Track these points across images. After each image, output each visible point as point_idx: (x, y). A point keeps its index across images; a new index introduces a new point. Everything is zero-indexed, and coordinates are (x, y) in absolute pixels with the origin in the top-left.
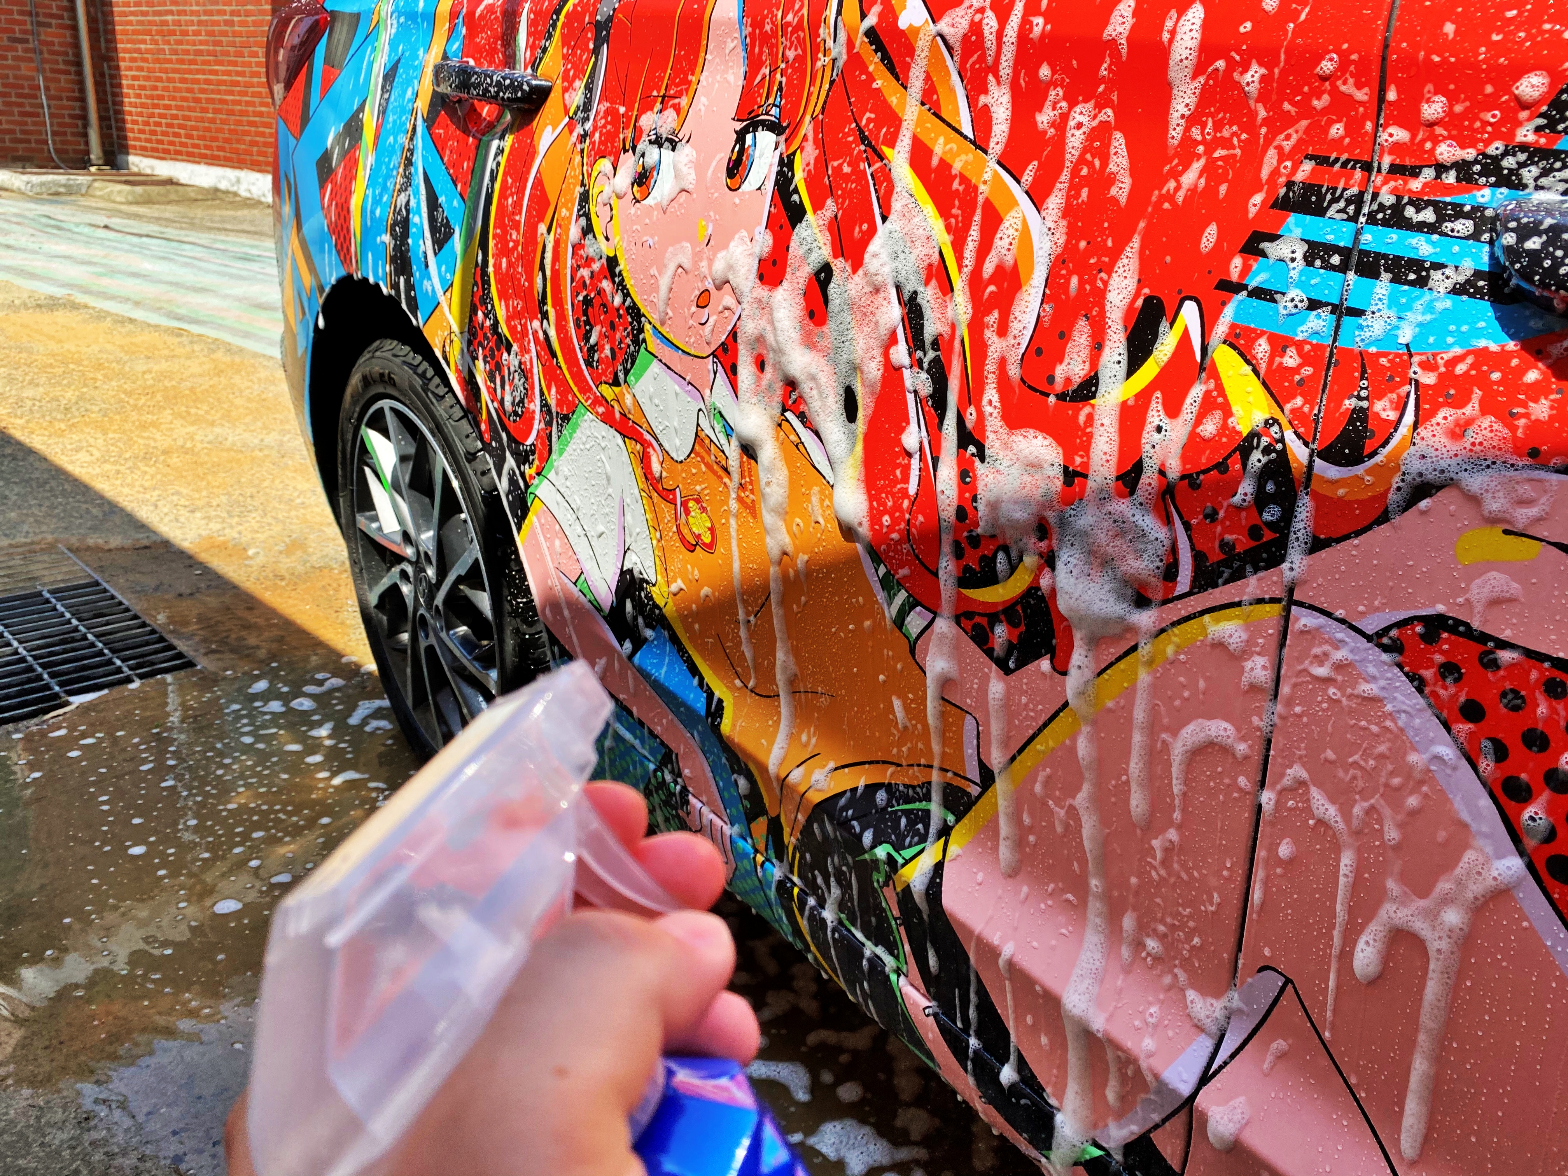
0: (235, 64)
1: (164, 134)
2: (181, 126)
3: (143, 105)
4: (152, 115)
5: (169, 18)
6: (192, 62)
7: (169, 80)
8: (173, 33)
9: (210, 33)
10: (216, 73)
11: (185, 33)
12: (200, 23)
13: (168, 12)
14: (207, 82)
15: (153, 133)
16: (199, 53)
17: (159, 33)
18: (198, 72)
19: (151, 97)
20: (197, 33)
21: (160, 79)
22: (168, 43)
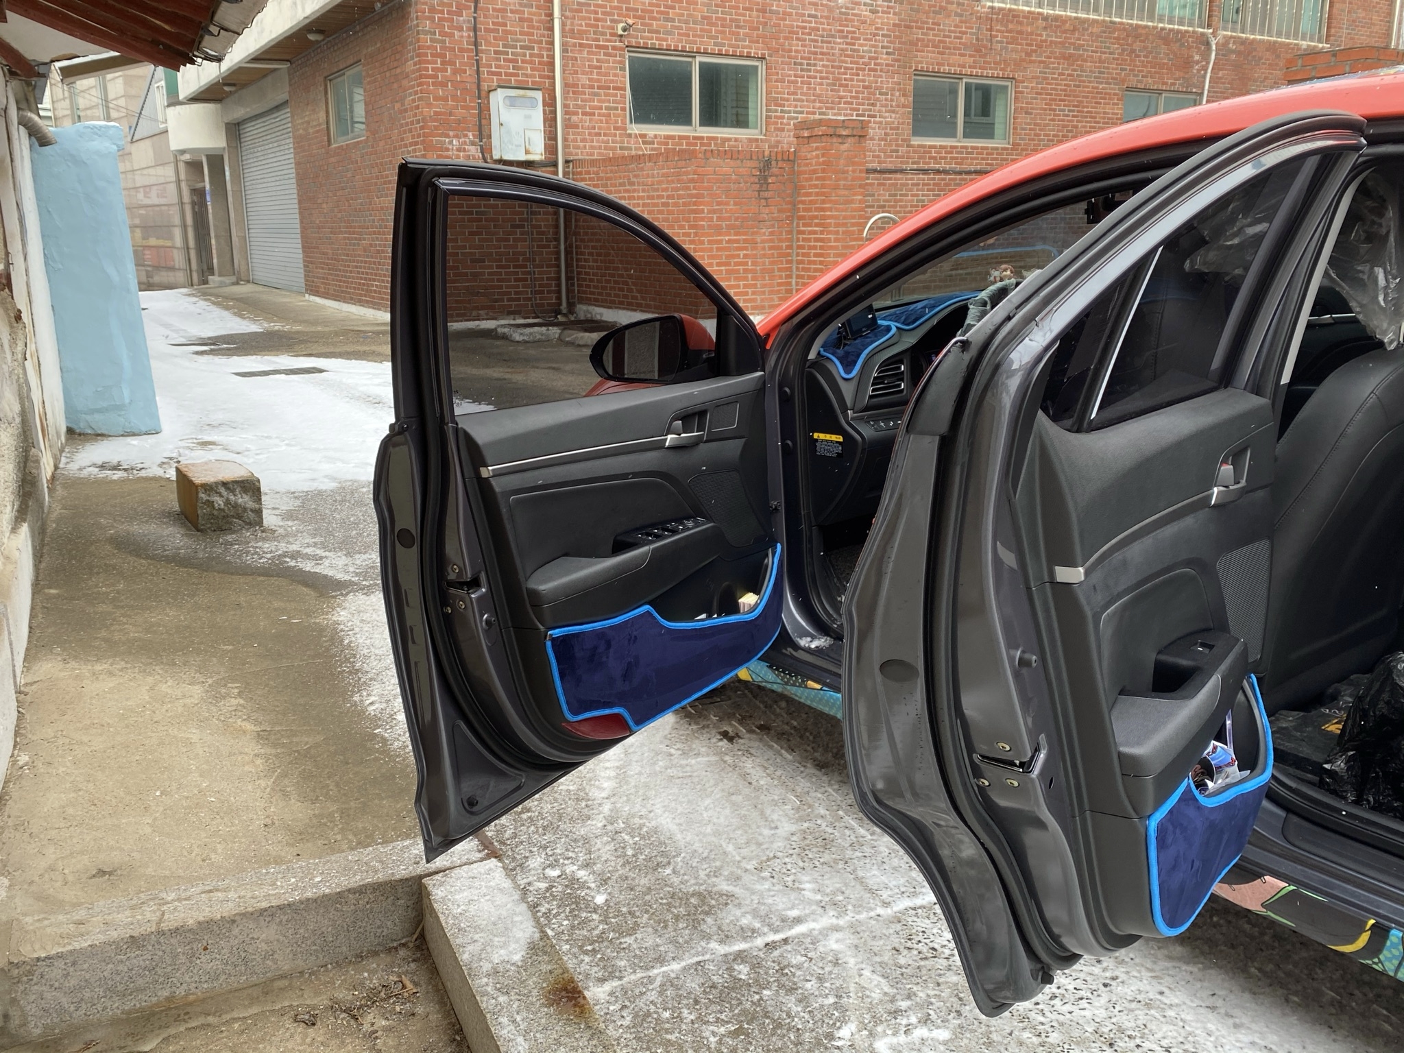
4: (605, 275)
19: (605, 261)
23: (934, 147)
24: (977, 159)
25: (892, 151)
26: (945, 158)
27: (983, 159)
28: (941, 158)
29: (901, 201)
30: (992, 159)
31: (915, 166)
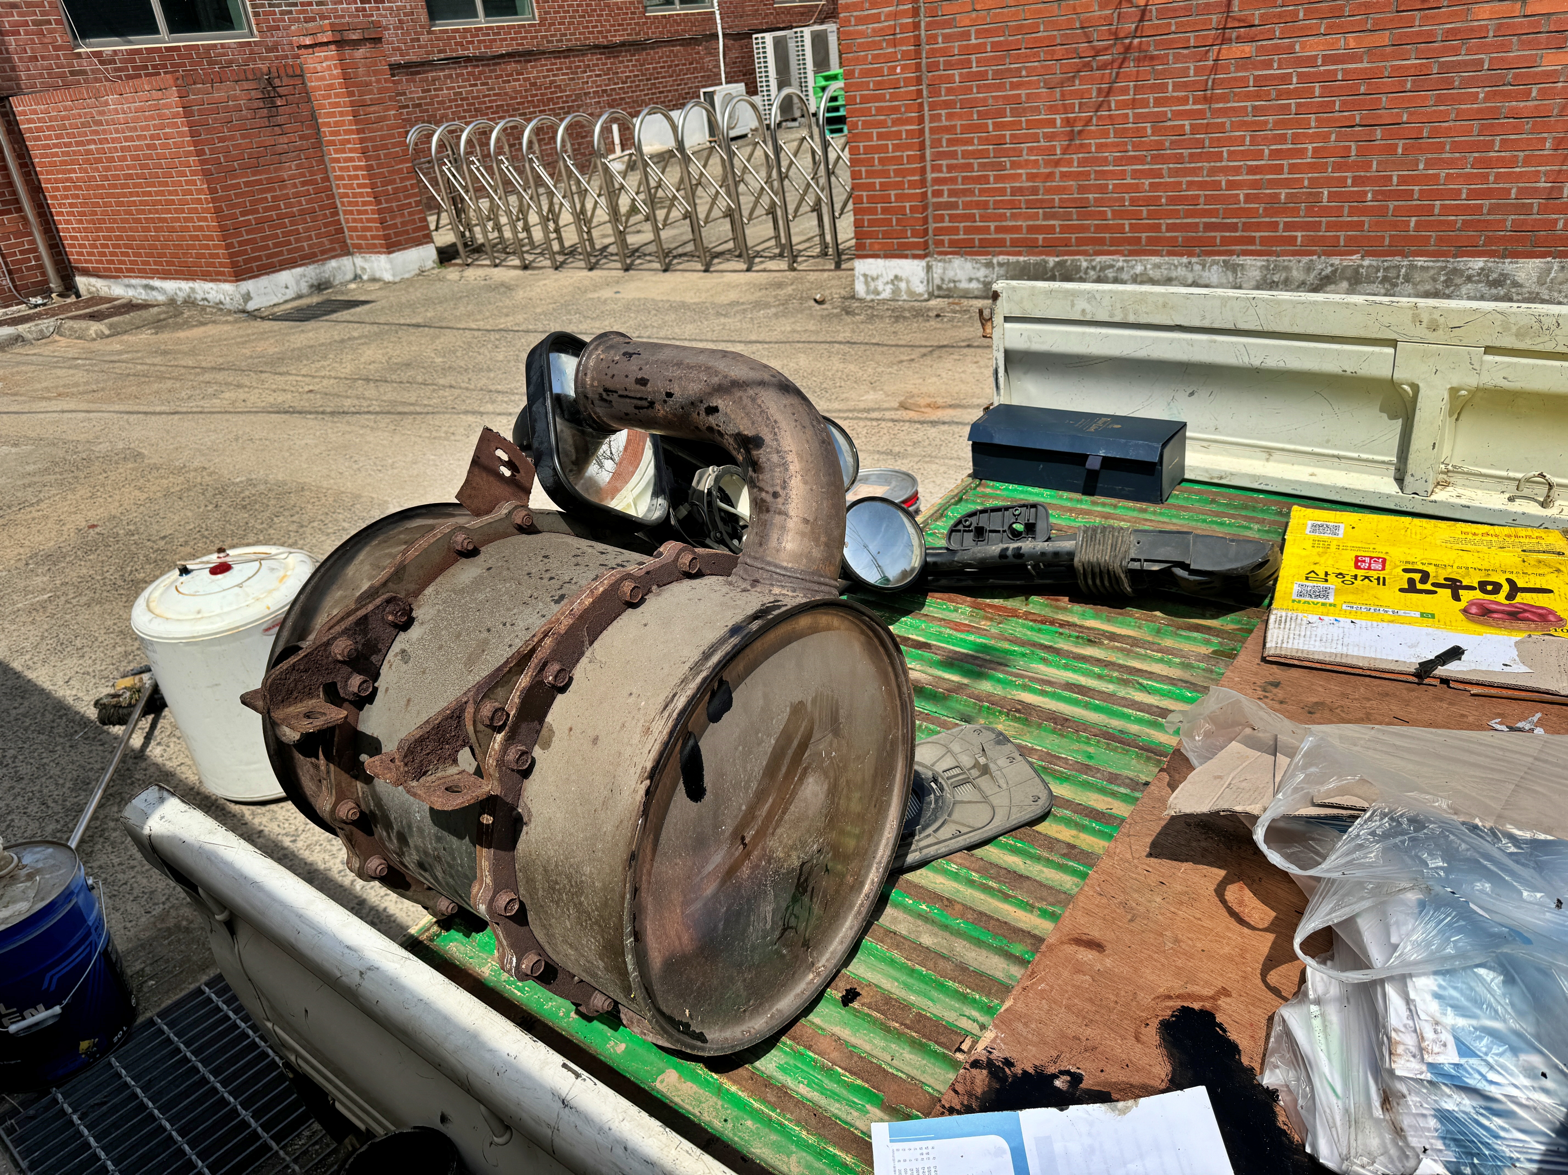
0: (166, 184)
1: (112, 254)
2: (127, 246)
3: (86, 230)
4: (98, 238)
5: (93, 147)
6: (123, 186)
7: (106, 205)
8: (99, 161)
9: (135, 158)
10: (149, 194)
11: (111, 160)
12: (123, 149)
13: (90, 142)
14: (142, 203)
15: (103, 254)
16: (129, 177)
17: (86, 161)
18: (131, 194)
19: (92, 222)
20: (123, 159)
21: (97, 205)
22: (97, 170)
23: (457, 31)
24: (505, 39)
25: (412, 40)
26: (472, 42)
27: (512, 39)
28: (469, 42)
29: (437, 96)
30: (523, 38)
31: (442, 56)
